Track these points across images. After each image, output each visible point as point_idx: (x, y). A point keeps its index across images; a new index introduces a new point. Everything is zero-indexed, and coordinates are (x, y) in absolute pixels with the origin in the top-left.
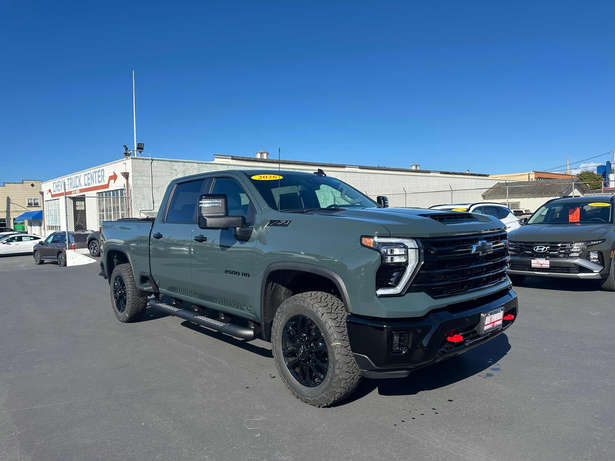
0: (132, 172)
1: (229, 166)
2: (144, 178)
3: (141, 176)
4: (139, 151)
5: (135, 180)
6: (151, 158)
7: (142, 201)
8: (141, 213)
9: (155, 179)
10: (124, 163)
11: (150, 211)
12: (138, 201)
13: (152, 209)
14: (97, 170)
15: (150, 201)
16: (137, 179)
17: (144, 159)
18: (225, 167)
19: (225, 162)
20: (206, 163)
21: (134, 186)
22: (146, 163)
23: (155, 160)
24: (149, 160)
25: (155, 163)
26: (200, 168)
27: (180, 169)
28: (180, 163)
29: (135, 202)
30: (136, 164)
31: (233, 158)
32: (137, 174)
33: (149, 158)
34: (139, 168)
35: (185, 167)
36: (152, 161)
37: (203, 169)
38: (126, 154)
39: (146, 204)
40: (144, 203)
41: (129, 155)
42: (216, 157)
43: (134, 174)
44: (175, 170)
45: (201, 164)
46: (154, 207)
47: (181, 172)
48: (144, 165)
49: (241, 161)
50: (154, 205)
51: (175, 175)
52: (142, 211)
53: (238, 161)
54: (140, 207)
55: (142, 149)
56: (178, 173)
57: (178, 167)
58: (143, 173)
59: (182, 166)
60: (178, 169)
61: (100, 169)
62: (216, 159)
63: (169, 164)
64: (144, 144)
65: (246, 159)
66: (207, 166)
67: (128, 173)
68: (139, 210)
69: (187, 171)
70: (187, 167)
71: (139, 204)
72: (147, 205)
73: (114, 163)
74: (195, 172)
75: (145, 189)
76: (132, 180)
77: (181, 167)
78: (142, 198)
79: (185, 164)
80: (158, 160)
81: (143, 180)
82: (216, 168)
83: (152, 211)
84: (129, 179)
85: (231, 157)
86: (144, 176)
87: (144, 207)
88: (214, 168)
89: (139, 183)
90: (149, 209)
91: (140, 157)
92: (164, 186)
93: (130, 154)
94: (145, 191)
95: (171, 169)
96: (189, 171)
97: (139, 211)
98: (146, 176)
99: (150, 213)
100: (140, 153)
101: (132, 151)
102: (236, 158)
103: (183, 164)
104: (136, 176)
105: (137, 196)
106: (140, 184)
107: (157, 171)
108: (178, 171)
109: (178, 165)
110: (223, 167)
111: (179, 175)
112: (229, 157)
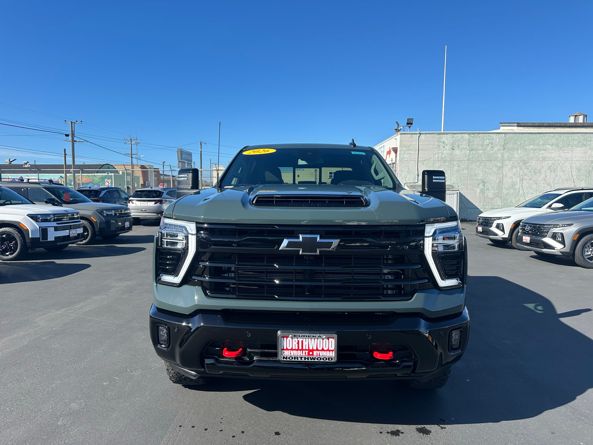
0: (400, 147)
1: (506, 135)
2: (411, 152)
3: (408, 150)
4: (408, 126)
5: (402, 155)
6: (419, 132)
7: (407, 174)
8: (405, 186)
9: (422, 152)
10: (394, 139)
11: (414, 184)
12: (403, 174)
13: (416, 182)
14: (381, 146)
15: (415, 174)
16: (404, 153)
17: (412, 134)
18: (502, 136)
19: (509, 130)
20: (479, 133)
21: (401, 160)
22: (414, 137)
23: (422, 134)
24: (417, 134)
25: (423, 137)
26: (471, 139)
27: (449, 141)
28: (449, 135)
29: (401, 175)
30: (405, 139)
31: (519, 125)
32: (404, 149)
33: (417, 132)
34: (406, 143)
35: (454, 139)
36: (419, 135)
37: (474, 139)
38: (396, 130)
39: (410, 177)
40: (409, 176)
41: (399, 131)
42: (502, 126)
43: (401, 149)
44: (443, 142)
45: (472, 135)
46: (418, 180)
47: (449, 144)
48: (412, 139)
49: (530, 128)
50: (418, 178)
51: (442, 147)
52: (406, 184)
53: (526, 128)
54: (405, 180)
55: (412, 124)
56: (445, 145)
57: (447, 139)
58: (411, 147)
59: (451, 138)
60: (446, 141)
61: (382, 145)
62: (501, 128)
63: (437, 137)
64: (413, 119)
65: (537, 125)
66: (480, 136)
67: (397, 148)
68: (404, 182)
69: (456, 143)
70: (457, 139)
71: (404, 177)
72: (412, 177)
73: (390, 139)
74: (465, 143)
75: (410, 163)
76: (400, 154)
77: (449, 139)
78: (408, 171)
79: (455, 135)
80: (426, 134)
81: (410, 154)
82: (491, 138)
83: (416, 184)
84: (397, 153)
85: (516, 125)
86: (411, 150)
87: (408, 180)
88: (488, 138)
89: (405, 157)
90: (413, 182)
91: (409, 132)
92: (430, 159)
93: (401, 129)
94: (411, 164)
95: (439, 142)
96: (458, 142)
97: (404, 184)
98: (413, 150)
99: (414, 185)
100: (410, 128)
101: (402, 127)
102: (524, 125)
103: (452, 136)
104: (403, 151)
105: (402, 170)
106: (407, 158)
107: (425, 144)
108: (446, 144)
109: (447, 137)
110: (500, 136)
111: (446, 147)
112: (514, 125)
